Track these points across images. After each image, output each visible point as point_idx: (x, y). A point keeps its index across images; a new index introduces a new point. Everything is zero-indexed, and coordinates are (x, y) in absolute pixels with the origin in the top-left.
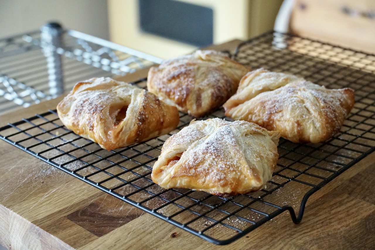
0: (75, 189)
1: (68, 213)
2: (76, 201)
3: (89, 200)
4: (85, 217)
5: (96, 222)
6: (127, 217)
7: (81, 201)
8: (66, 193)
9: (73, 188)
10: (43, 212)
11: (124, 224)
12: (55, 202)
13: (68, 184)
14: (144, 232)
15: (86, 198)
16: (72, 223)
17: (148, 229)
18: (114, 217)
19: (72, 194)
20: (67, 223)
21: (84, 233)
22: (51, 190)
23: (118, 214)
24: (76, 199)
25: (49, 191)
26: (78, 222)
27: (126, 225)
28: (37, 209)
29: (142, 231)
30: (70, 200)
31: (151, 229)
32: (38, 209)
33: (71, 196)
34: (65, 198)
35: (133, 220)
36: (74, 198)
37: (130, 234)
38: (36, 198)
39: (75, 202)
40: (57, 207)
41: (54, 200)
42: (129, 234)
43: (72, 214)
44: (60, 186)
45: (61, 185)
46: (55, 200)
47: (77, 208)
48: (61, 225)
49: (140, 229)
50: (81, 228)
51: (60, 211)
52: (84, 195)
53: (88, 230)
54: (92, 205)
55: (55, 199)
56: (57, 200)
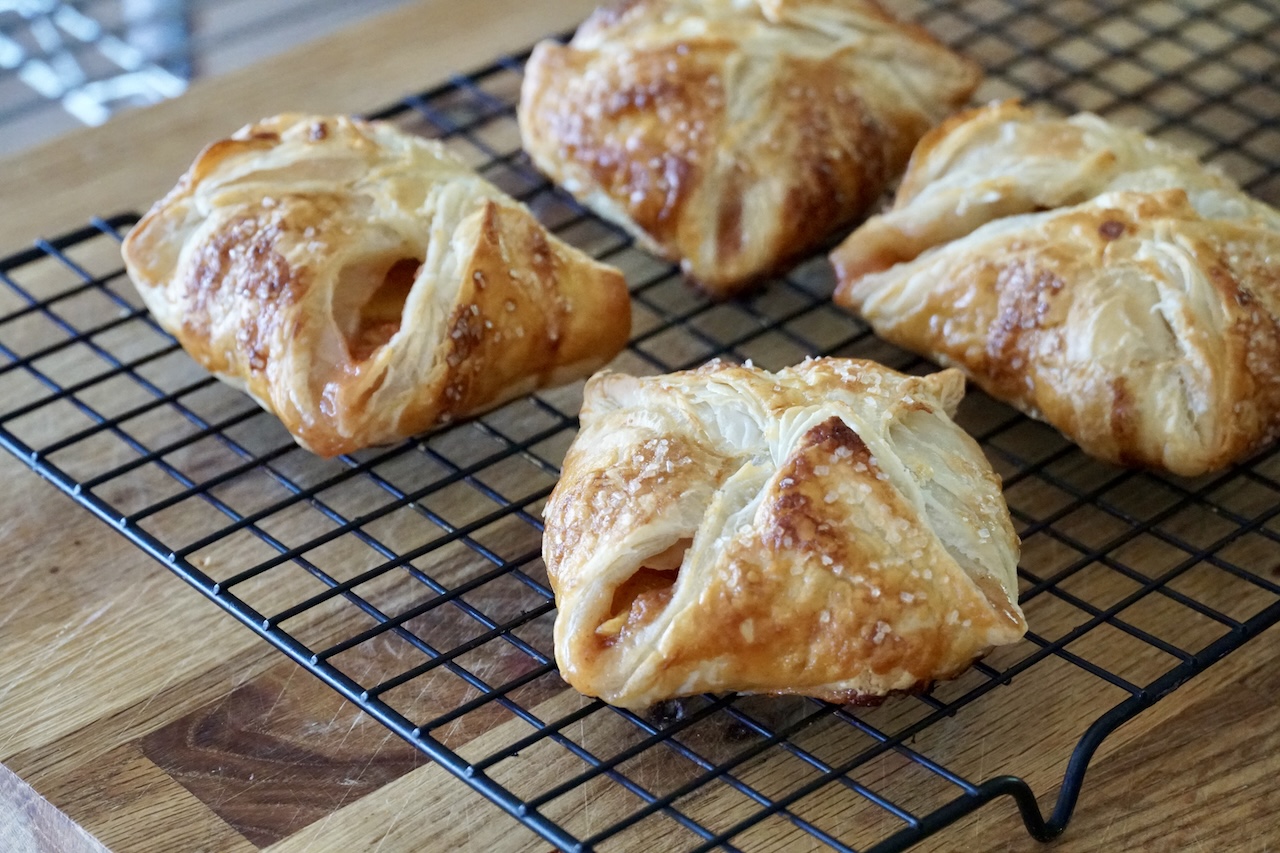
0: (180, 611)
1: (148, 725)
2: (182, 670)
3: (233, 669)
4: (213, 752)
5: (251, 778)
6: (380, 761)
7: (202, 670)
8: (145, 627)
9: (173, 608)
10: (51, 714)
11: (364, 792)
12: (100, 672)
13: (155, 587)
14: (437, 836)
15: (221, 660)
16: (159, 775)
17: (457, 823)
18: (327, 760)
19: (168, 638)
20: (138, 772)
21: (205, 822)
22: (85, 610)
23: (341, 747)
24: (184, 662)
25: (77, 617)
26: (184, 771)
27: (371, 799)
28: (28, 698)
29: (430, 829)
30: (159, 663)
31: (466, 825)
32: (31, 701)
33: (164, 647)
34: (137, 653)
35: (400, 779)
36: (178, 653)
37: (381, 842)
38: (22, 648)
39: (176, 674)
40: (105, 697)
41: (93, 662)
42: (375, 841)
43: (162, 731)
44: (123, 595)
45: (124, 588)
46: (98, 663)
47: (184, 707)
48: (115, 781)
49: (422, 824)
50: (195, 799)
51: (116, 716)
52: (214, 644)
53: (218, 812)
54: (244, 693)
55: (99, 654)
56: (108, 662)
